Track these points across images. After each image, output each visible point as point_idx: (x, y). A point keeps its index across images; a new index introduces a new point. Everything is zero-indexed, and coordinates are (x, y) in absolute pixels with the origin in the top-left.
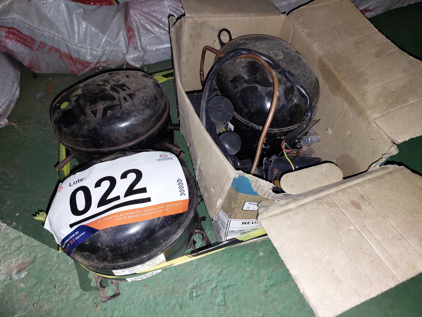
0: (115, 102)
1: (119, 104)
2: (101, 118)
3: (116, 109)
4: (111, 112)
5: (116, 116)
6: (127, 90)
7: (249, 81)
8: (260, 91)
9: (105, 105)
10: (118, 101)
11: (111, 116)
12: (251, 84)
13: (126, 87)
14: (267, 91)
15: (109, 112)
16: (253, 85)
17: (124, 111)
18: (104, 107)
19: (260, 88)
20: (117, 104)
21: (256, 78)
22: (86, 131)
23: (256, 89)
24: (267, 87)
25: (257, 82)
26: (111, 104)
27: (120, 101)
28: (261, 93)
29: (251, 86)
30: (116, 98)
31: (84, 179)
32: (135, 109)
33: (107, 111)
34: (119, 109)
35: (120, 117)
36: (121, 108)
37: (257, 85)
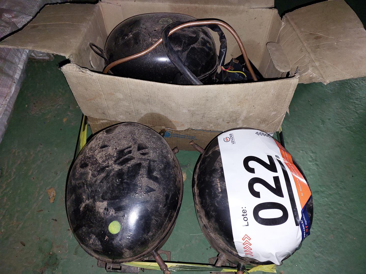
0: (144, 164)
1: (148, 161)
2: (158, 185)
3: (154, 166)
4: (156, 173)
5: (162, 169)
6: (131, 149)
7: (184, 49)
8: (197, 47)
9: (144, 176)
10: (145, 161)
11: (161, 174)
12: (188, 49)
13: (126, 149)
14: (200, 43)
15: (155, 174)
16: (190, 49)
17: (160, 159)
18: (147, 177)
19: (195, 45)
20: (148, 163)
21: (185, 42)
22: (164, 208)
23: (193, 49)
24: (197, 41)
25: (189, 45)
26: (146, 169)
27: (145, 160)
28: (199, 48)
29: (189, 50)
30: (139, 162)
31: (244, 209)
32: (161, 149)
33: (153, 175)
34: (155, 163)
35: (165, 165)
36: (154, 161)
37: (192, 46)
